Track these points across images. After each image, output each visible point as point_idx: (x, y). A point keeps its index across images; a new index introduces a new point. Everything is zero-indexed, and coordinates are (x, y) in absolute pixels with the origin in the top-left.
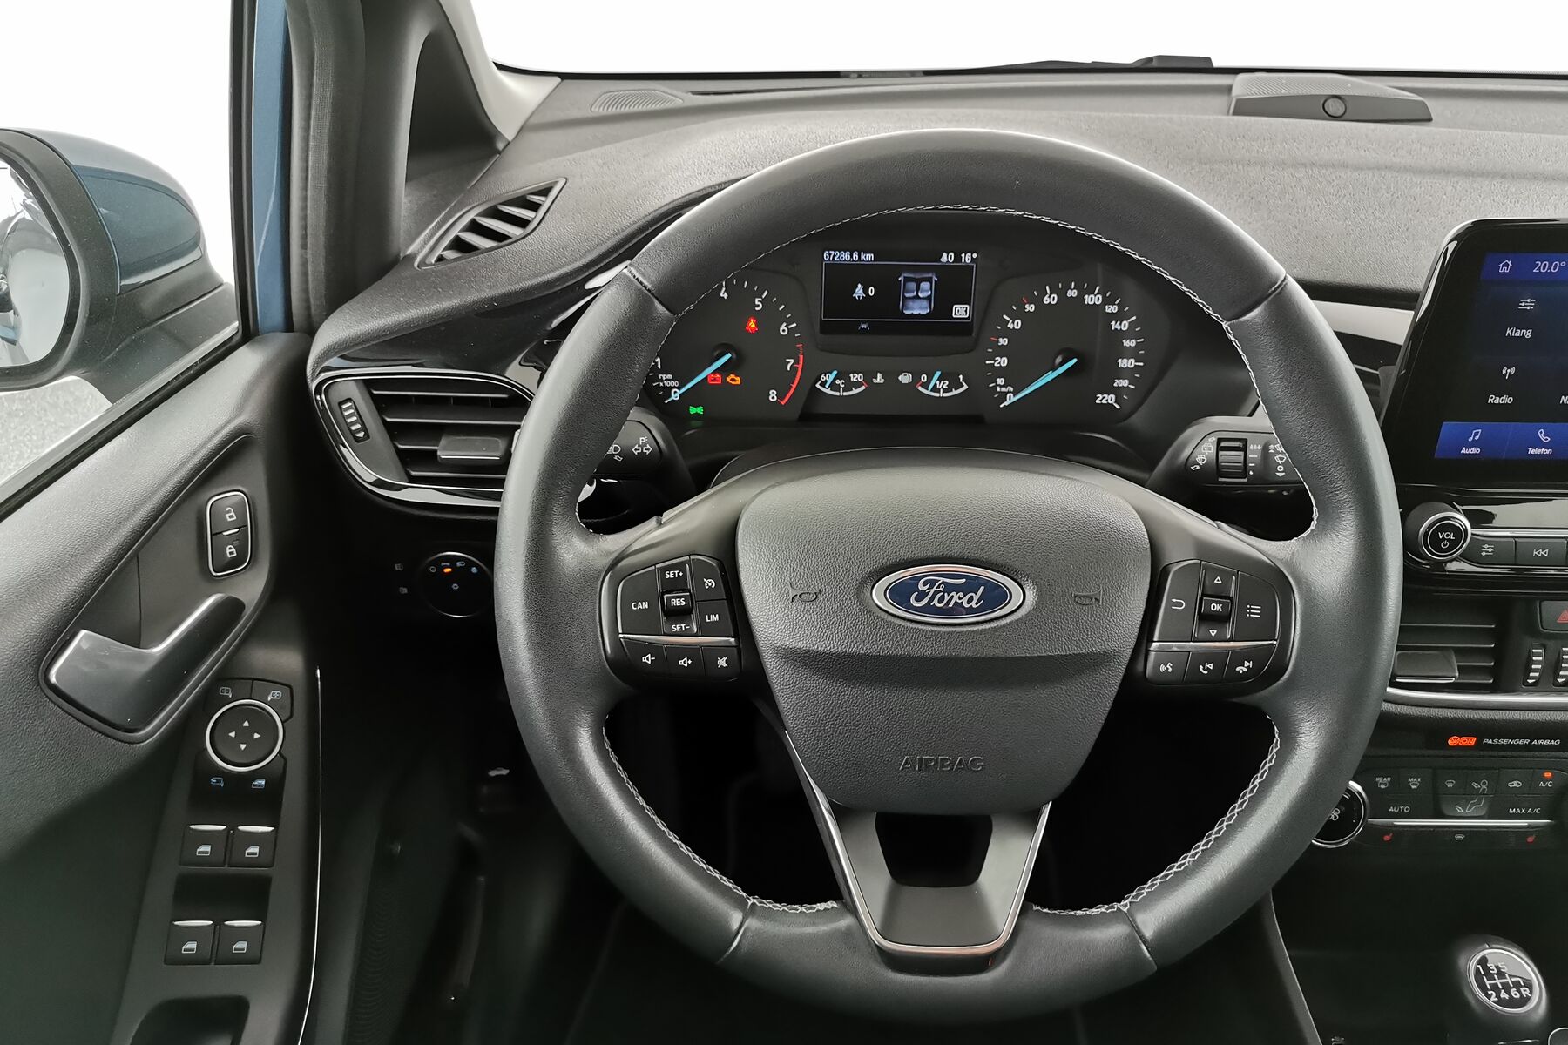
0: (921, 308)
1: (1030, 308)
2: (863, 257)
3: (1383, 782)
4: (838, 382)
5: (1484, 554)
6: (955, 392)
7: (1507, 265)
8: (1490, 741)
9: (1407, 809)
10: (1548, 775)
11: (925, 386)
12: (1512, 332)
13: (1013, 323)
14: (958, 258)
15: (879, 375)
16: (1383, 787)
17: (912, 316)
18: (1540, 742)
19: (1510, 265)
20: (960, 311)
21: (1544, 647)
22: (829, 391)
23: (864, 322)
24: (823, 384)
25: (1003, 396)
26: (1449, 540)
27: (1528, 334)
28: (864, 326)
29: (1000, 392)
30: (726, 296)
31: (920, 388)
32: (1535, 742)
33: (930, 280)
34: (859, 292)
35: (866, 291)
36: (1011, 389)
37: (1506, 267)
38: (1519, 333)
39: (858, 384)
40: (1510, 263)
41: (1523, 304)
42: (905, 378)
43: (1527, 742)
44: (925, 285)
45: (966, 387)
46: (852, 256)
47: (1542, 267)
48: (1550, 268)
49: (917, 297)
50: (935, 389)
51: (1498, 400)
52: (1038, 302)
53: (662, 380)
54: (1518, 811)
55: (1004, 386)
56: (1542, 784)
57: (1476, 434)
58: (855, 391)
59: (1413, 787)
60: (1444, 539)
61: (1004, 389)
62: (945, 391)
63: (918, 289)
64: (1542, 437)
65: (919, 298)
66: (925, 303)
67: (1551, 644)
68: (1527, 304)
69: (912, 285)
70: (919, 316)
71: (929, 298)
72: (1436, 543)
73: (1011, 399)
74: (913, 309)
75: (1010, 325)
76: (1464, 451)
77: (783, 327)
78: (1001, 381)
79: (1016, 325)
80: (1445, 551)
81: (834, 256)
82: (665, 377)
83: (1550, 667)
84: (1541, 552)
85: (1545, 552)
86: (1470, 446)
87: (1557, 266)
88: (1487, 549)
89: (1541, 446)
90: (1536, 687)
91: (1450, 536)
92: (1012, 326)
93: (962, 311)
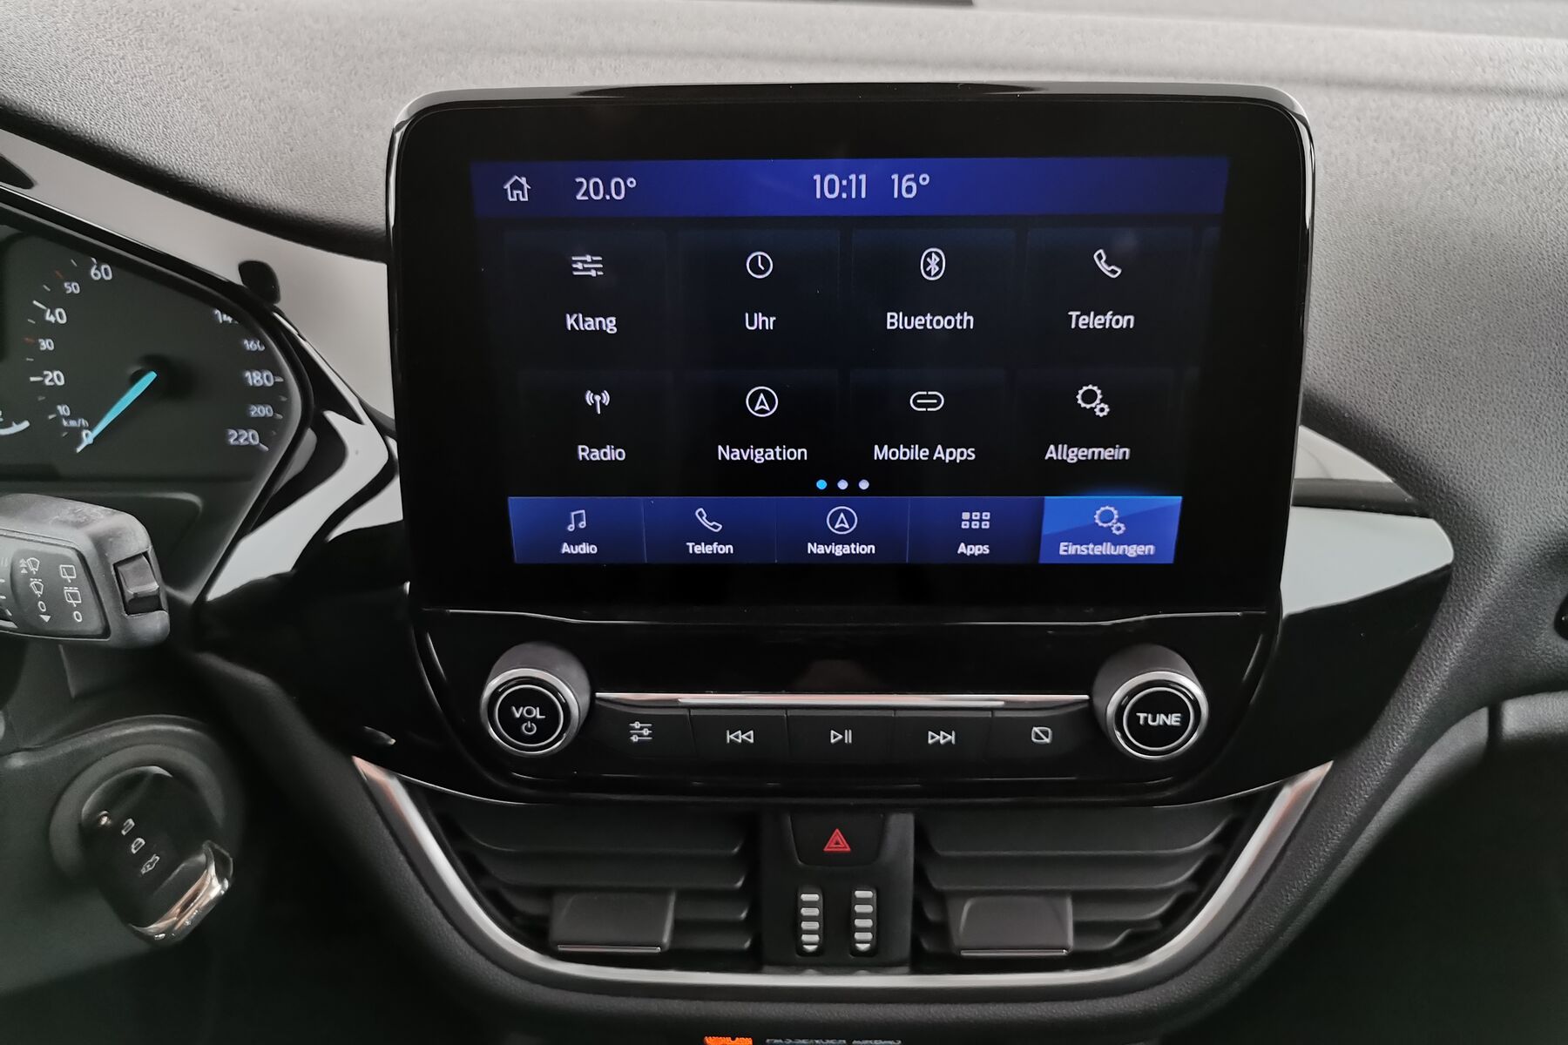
1: (73, 288)
5: (635, 739)
6: (16, 429)
7: (518, 185)
8: (780, 1041)
12: (577, 321)
13: (52, 313)
18: (866, 1042)
19: (526, 186)
21: (816, 891)
25: (75, 435)
26: (534, 720)
27: (610, 325)
29: (70, 429)
36: (84, 422)
37: (518, 190)
38: (591, 324)
40: (523, 181)
41: (580, 266)
43: (843, 1042)
47: (589, 189)
48: (608, 191)
51: (597, 455)
52: (84, 279)
55: (73, 417)
57: (578, 520)
60: (523, 719)
61: (73, 423)
64: (708, 523)
67: (829, 886)
68: (587, 265)
72: (512, 726)
73: (88, 438)
75: (49, 318)
76: (566, 548)
78: (63, 410)
79: (57, 317)
80: (532, 739)
83: (838, 921)
84: (740, 737)
85: (749, 737)
86: (575, 539)
87: (621, 187)
88: (641, 732)
89: (709, 538)
90: (822, 961)
91: (536, 713)
92: (52, 319)
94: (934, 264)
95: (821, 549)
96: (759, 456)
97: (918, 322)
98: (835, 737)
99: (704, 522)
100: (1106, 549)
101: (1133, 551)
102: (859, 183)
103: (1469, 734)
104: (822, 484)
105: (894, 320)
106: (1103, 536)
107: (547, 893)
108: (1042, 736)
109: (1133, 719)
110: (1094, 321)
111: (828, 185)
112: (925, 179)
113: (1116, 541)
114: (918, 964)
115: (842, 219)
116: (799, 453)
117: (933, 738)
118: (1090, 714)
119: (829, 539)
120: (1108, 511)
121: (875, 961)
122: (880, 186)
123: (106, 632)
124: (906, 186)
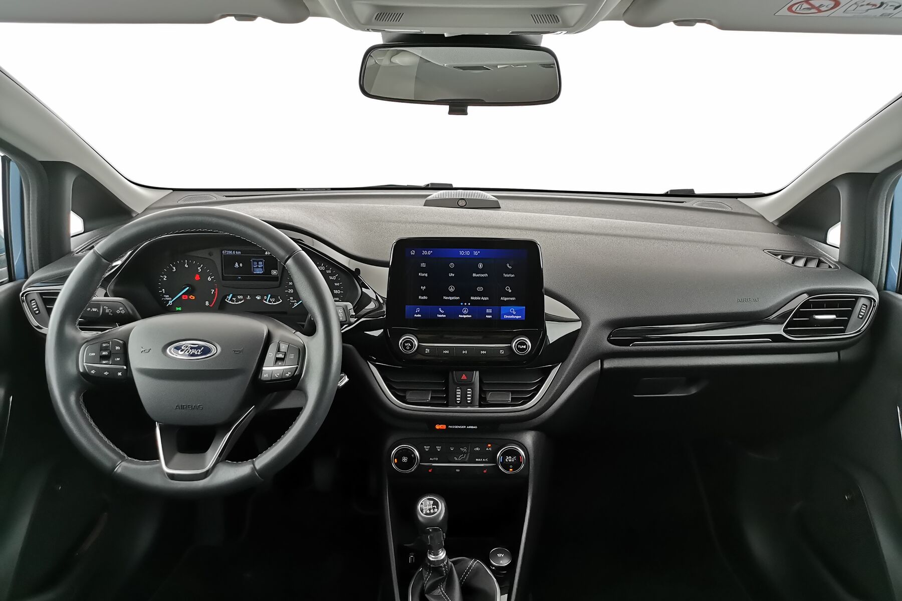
0: (260, 271)
2: (237, 253)
3: (427, 448)
4: (233, 299)
6: (277, 303)
7: (413, 252)
8: (451, 427)
9: (437, 459)
10: (489, 445)
11: (266, 300)
12: (421, 274)
15: (249, 296)
16: (427, 450)
17: (257, 274)
18: (470, 427)
20: (274, 272)
21: (460, 389)
22: (230, 302)
23: (240, 276)
24: (227, 300)
25: (293, 304)
26: (409, 346)
27: (426, 275)
28: (239, 278)
30: (187, 266)
31: (264, 301)
32: (468, 427)
33: (262, 261)
34: (237, 265)
35: (239, 265)
36: (296, 301)
37: (413, 253)
38: (423, 275)
39: (241, 300)
42: (258, 298)
43: (465, 427)
44: (260, 263)
45: (281, 301)
46: (233, 253)
47: (425, 253)
48: (427, 253)
49: (258, 267)
50: (269, 301)
51: (422, 298)
53: (165, 297)
54: (479, 460)
56: (487, 449)
57: (418, 310)
58: (240, 302)
59: (439, 450)
60: (407, 346)
61: (293, 301)
62: (274, 302)
63: (258, 264)
64: (441, 311)
66: (261, 269)
67: (462, 387)
68: (423, 265)
69: (256, 263)
70: (259, 274)
71: (262, 267)
72: (405, 347)
73: (296, 305)
74: (256, 271)
76: (415, 315)
77: (209, 278)
78: (291, 298)
80: (408, 350)
81: (226, 252)
82: (166, 296)
83: (464, 396)
84: (446, 352)
85: (448, 352)
86: (417, 314)
87: (429, 253)
88: (427, 351)
89: (441, 314)
90: (460, 405)
91: (409, 344)
93: (275, 272)
94: (481, 266)
95: (461, 316)
96: (451, 298)
97: (478, 275)
98: (464, 352)
99: (440, 310)
100: (512, 317)
101: (517, 317)
102: (468, 253)
103: (595, 367)
104: (462, 304)
105: (474, 275)
106: (512, 314)
107: (405, 391)
108: (502, 352)
109: (517, 347)
110: (508, 276)
111: (462, 253)
112: (479, 252)
113: (514, 315)
114: (480, 406)
115: (465, 258)
116: (458, 298)
117: (482, 352)
118: (511, 347)
119: (463, 314)
120: (512, 309)
121: (471, 405)
122: (472, 253)
123: (346, 321)
124: (476, 253)
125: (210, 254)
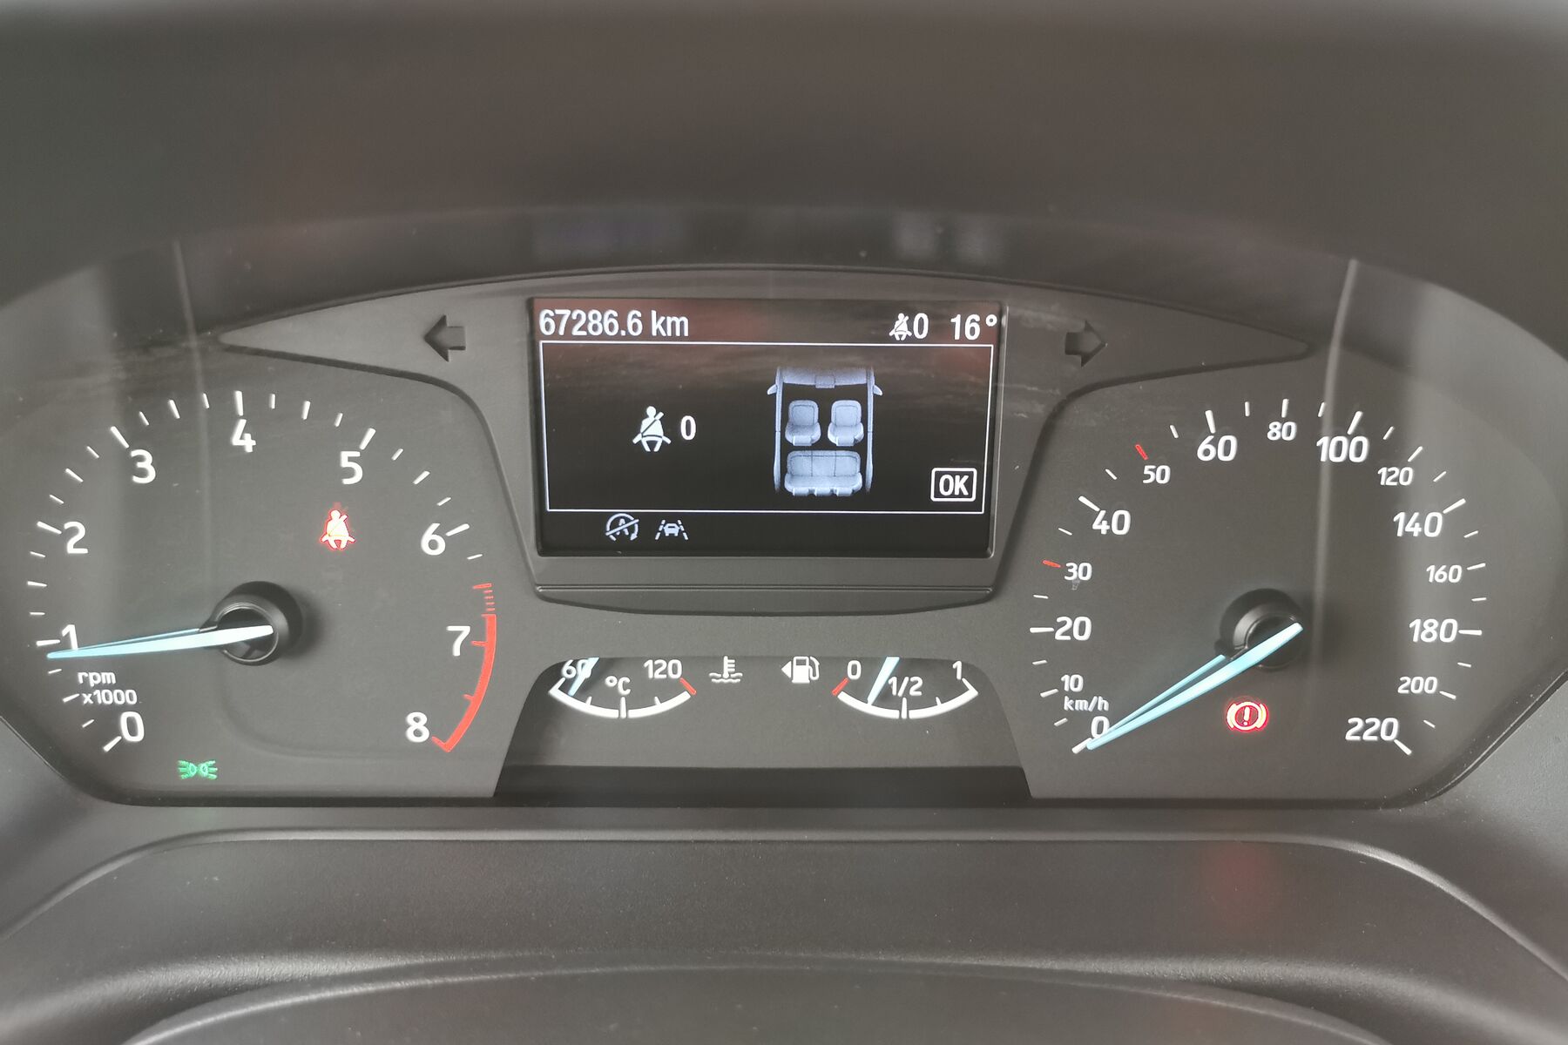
0: (836, 477)
1: (1158, 474)
2: (656, 326)
4: (610, 681)
6: (941, 708)
11: (860, 691)
13: (1108, 518)
14: (941, 328)
15: (728, 664)
17: (811, 500)
20: (953, 486)
22: (586, 707)
23: (671, 519)
24: (565, 688)
25: (1080, 725)
28: (672, 530)
29: (1073, 715)
30: (249, 444)
31: (844, 697)
33: (858, 393)
34: (652, 430)
35: (670, 426)
36: (1102, 703)
39: (667, 689)
42: (801, 673)
44: (846, 412)
45: (971, 693)
46: (623, 326)
49: (824, 444)
50: (886, 698)
52: (1181, 458)
53: (85, 688)
55: (1086, 695)
58: (659, 707)
61: (1081, 705)
62: (915, 704)
63: (825, 420)
65: (832, 447)
66: (850, 462)
69: (806, 411)
70: (832, 500)
71: (859, 447)
73: (1103, 734)
74: (811, 479)
75: (1100, 525)
77: (429, 535)
78: (1072, 682)
79: (1114, 523)
81: (571, 323)
82: (95, 678)
92: (1104, 528)
93: (959, 485)
125: (437, 338)
